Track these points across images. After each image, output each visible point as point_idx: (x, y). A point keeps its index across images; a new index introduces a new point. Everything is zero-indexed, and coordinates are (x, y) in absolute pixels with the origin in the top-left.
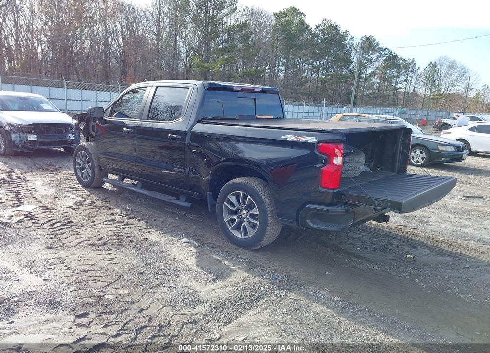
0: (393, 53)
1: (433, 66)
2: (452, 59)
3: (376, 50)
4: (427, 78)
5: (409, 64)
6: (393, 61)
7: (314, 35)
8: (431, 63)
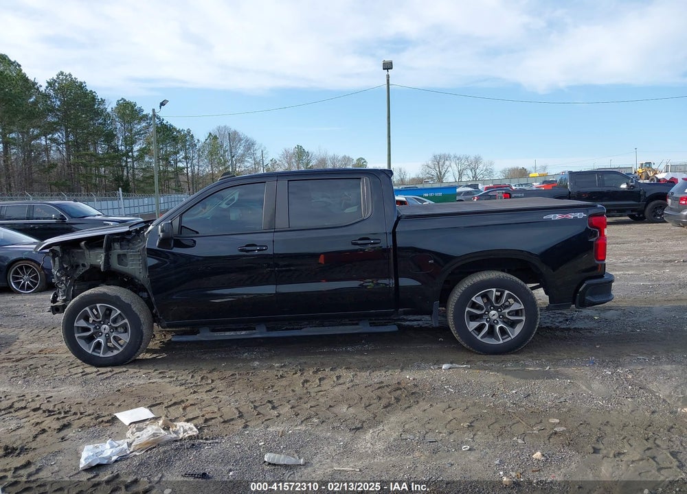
0: (165, 122)
1: (213, 138)
2: (233, 129)
3: (141, 118)
4: (211, 153)
5: (185, 136)
6: (166, 133)
7: (46, 96)
8: (210, 134)
